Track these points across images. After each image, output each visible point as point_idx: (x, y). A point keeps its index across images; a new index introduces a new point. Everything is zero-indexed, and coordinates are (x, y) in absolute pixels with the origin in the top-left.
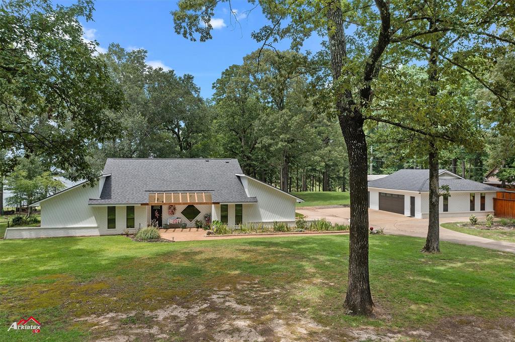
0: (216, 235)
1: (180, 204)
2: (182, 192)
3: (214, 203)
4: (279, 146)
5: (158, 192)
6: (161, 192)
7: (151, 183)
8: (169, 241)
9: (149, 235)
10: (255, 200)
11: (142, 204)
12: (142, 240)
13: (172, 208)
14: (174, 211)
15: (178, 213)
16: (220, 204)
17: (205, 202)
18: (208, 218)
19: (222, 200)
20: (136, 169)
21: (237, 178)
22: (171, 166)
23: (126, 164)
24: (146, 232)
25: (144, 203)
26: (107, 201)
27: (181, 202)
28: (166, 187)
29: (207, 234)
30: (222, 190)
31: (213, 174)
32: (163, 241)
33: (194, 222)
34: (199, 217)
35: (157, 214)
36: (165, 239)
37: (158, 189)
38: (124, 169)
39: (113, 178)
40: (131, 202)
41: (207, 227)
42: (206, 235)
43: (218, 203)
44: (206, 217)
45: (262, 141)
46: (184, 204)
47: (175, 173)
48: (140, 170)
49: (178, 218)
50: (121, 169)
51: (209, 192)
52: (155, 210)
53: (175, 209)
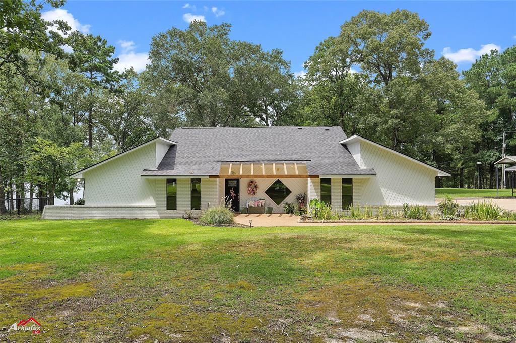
0: (315, 221)
1: (262, 176)
2: (266, 162)
3: (311, 176)
4: (390, 123)
5: (234, 163)
6: (238, 162)
7: (225, 152)
8: (244, 226)
9: (217, 218)
10: (372, 173)
11: (210, 176)
12: (208, 223)
13: (253, 186)
14: (255, 189)
15: (261, 193)
16: (320, 177)
17: (297, 174)
18: (302, 199)
19: (323, 172)
20: (208, 138)
21: (341, 146)
22: (252, 135)
23: (197, 133)
24: (213, 213)
25: (214, 174)
26: (165, 172)
27: (263, 174)
28: (244, 157)
29: (302, 219)
30: (321, 160)
31: (308, 142)
32: (237, 225)
33: (282, 205)
34: (290, 199)
35: (232, 194)
36: (239, 224)
37: (233, 159)
38: (194, 138)
39: (178, 147)
40: (197, 173)
41: (302, 211)
42: (299, 220)
43: (317, 176)
44: (298, 199)
45: (365, 120)
46: (269, 176)
47: (258, 141)
48: (213, 140)
49: (260, 200)
50: (190, 138)
51: (303, 162)
52: (230, 188)
53: (256, 187)
